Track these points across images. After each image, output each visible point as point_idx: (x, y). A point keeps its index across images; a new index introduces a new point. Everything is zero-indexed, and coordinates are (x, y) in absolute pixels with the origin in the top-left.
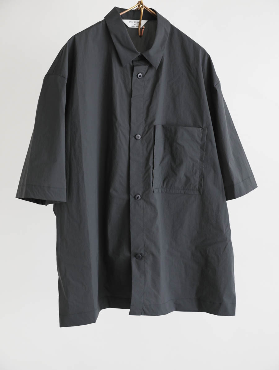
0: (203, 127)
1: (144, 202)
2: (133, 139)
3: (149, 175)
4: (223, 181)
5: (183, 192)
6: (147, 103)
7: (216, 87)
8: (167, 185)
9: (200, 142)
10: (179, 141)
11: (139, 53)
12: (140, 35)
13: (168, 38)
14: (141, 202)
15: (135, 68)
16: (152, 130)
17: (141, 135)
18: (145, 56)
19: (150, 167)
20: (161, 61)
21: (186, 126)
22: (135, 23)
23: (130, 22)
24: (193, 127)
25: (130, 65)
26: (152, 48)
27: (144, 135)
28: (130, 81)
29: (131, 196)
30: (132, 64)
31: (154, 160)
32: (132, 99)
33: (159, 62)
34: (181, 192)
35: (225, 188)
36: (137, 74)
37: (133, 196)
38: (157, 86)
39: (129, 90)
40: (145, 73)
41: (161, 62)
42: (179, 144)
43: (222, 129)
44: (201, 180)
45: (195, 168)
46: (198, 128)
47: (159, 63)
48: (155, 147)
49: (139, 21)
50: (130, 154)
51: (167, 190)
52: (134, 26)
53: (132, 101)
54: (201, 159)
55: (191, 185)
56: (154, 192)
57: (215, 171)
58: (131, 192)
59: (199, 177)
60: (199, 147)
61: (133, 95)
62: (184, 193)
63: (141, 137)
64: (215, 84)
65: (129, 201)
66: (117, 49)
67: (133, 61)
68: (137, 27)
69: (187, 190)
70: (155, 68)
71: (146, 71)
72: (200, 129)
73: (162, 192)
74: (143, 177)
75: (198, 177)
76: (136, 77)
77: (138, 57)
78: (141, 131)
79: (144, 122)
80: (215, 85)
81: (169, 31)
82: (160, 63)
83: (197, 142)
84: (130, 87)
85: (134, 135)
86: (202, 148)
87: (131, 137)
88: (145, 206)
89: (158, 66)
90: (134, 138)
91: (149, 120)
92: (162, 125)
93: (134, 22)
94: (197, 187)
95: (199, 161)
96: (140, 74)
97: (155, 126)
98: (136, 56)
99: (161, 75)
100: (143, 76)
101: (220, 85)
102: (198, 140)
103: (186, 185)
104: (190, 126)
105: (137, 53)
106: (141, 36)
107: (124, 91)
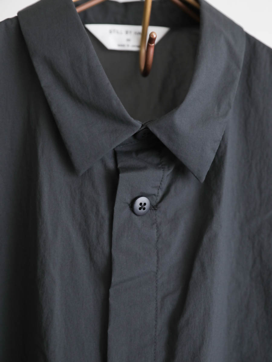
6: (169, 305)
11: (139, 124)
12: (142, 67)
13: (239, 74)
15: (123, 177)
18: (159, 135)
20: (218, 150)
22: (129, 36)
23: (111, 32)
25: (105, 166)
26: (183, 106)
30: (111, 165)
32: (112, 291)
33: (211, 156)
36: (129, 201)
38: (205, 240)
39: (101, 260)
40: (161, 194)
41: (217, 154)
47: (212, 160)
49: (139, 28)
52: (125, 42)
53: (111, 301)
61: (114, 280)
66: (54, 109)
67: (115, 154)
68: (135, 49)
70: (198, 179)
71: (164, 186)
76: (128, 209)
77: (135, 136)
81: (241, 52)
82: (214, 161)
84: (107, 250)
89: (207, 168)
93: (127, 32)
96: (143, 200)
98: (127, 135)
99: (219, 201)
100: (154, 207)
105: (128, 124)
106: (146, 73)
107: (82, 261)
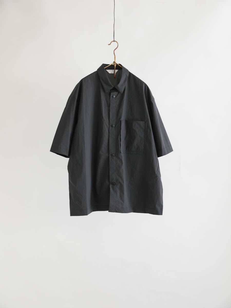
2: (111, 127)
5: (136, 153)
6: (117, 110)
7: (152, 101)
8: (128, 149)
9: (144, 128)
13: (127, 79)
14: (115, 157)
15: (112, 93)
18: (116, 88)
19: (119, 140)
21: (137, 120)
23: (110, 71)
24: (140, 121)
25: (109, 92)
26: (119, 84)
27: (116, 125)
29: (110, 155)
31: (121, 137)
33: (123, 90)
36: (112, 96)
38: (122, 101)
42: (133, 129)
43: (156, 122)
45: (142, 141)
48: (121, 131)
49: (114, 70)
50: (109, 134)
51: (128, 152)
52: (112, 73)
53: (110, 109)
54: (145, 137)
55: (140, 149)
56: (121, 153)
58: (110, 153)
60: (143, 131)
65: (109, 157)
67: (110, 90)
69: (138, 152)
70: (121, 93)
71: (117, 94)
72: (144, 122)
73: (126, 153)
74: (116, 145)
75: (143, 145)
78: (115, 123)
79: (116, 119)
81: (128, 75)
83: (142, 128)
84: (109, 102)
85: (111, 125)
86: (145, 131)
87: (109, 126)
88: (116, 159)
89: (123, 92)
91: (118, 118)
93: (112, 71)
94: (143, 150)
95: (143, 137)
96: (114, 96)
97: (121, 121)
98: (112, 88)
100: (116, 97)
103: (137, 149)
105: (112, 86)
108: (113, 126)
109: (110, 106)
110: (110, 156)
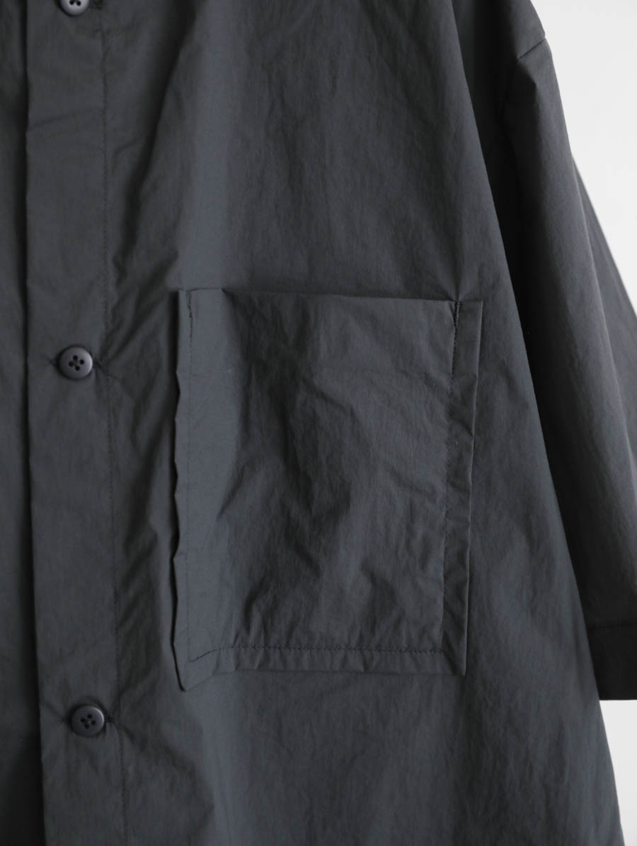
0: (461, 298)
1: (126, 741)
2: (45, 381)
3: (150, 589)
4: (577, 596)
5: (355, 662)
6: (127, 163)
7: (530, 64)
8: (266, 628)
9: (445, 381)
10: (328, 379)
14: (111, 746)
16: (160, 315)
17: (96, 350)
19: (155, 540)
21: (360, 291)
24: (404, 297)
27: (111, 353)
28: (16, 25)
29: (46, 717)
31: (177, 496)
32: (30, 136)
34: (345, 660)
35: (591, 630)
37: (61, 709)
38: (182, 58)
39: (8, 87)
42: (323, 397)
43: (571, 304)
44: (460, 596)
45: (420, 530)
46: (429, 302)
48: (177, 420)
50: (33, 464)
51: (267, 657)
53: (30, 151)
54: (455, 477)
55: (399, 621)
56: (182, 688)
57: (535, 541)
58: (50, 693)
59: (446, 577)
60: (441, 411)
61: (33, 115)
62: (366, 667)
63: (95, 363)
64: (521, 51)
65: (34, 742)
69: (379, 648)
72: (446, 306)
73: (237, 667)
74: (116, 595)
75: (442, 579)
78: (94, 328)
79: (112, 276)
80: (518, 57)
83: (428, 380)
85: (52, 355)
86: (457, 414)
87: (31, 366)
88: (131, 769)
90: (50, 371)
91: (140, 265)
92: (224, 290)
94: (437, 633)
95: (441, 488)
97: (174, 299)
101: (547, 56)
102: (434, 372)
103: (372, 622)
104: (381, 293)
108: (78, 363)
109: (31, 115)
110: (54, 735)
